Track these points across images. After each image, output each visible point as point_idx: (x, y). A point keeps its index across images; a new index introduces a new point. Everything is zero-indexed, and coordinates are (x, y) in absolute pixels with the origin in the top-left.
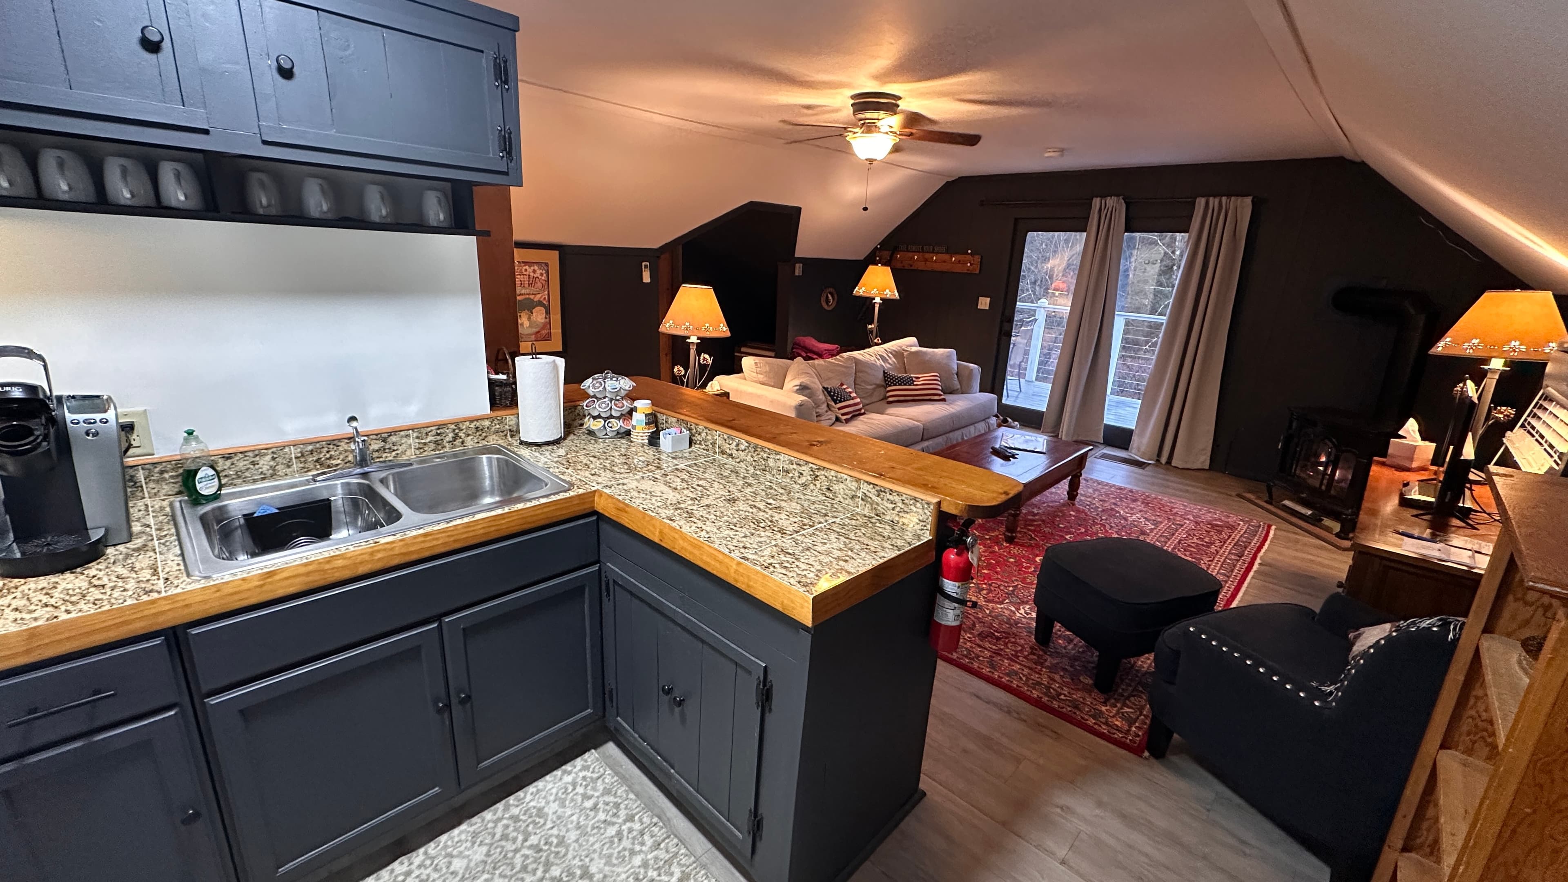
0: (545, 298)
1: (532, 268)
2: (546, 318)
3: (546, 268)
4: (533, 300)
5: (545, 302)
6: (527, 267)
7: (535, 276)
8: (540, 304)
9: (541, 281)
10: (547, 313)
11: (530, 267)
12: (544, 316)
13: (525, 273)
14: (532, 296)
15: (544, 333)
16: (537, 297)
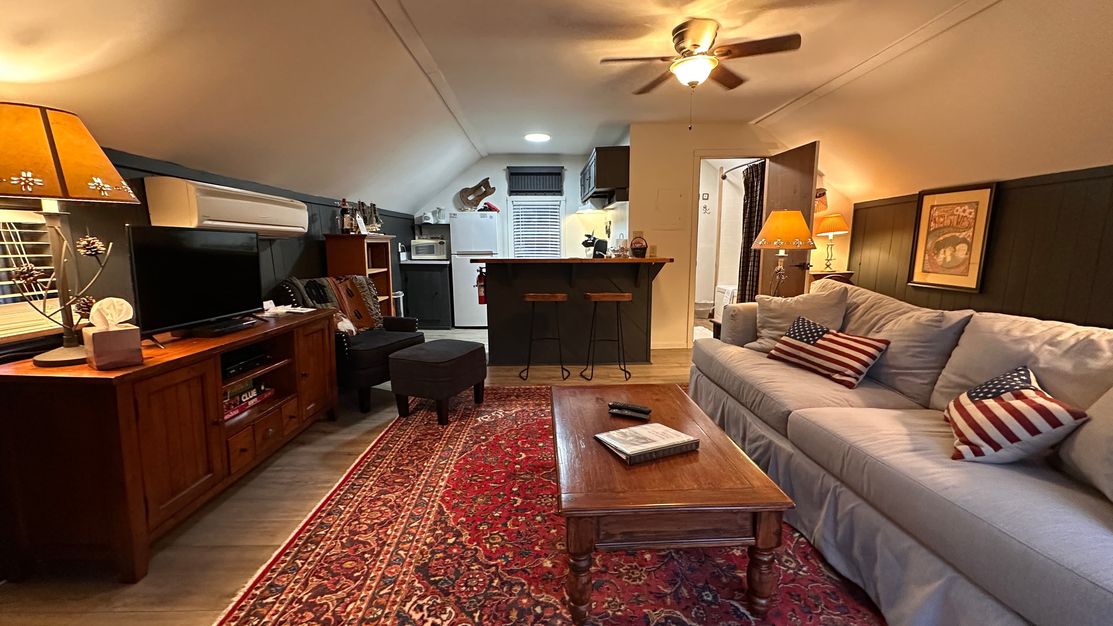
0: (969, 236)
1: (963, 208)
2: (967, 254)
3: (976, 207)
4: (958, 237)
5: (968, 239)
6: (959, 208)
7: (964, 215)
8: (964, 241)
9: (969, 219)
10: (968, 250)
11: (961, 207)
12: (965, 252)
13: (956, 213)
14: (957, 234)
15: (962, 268)
16: (962, 235)
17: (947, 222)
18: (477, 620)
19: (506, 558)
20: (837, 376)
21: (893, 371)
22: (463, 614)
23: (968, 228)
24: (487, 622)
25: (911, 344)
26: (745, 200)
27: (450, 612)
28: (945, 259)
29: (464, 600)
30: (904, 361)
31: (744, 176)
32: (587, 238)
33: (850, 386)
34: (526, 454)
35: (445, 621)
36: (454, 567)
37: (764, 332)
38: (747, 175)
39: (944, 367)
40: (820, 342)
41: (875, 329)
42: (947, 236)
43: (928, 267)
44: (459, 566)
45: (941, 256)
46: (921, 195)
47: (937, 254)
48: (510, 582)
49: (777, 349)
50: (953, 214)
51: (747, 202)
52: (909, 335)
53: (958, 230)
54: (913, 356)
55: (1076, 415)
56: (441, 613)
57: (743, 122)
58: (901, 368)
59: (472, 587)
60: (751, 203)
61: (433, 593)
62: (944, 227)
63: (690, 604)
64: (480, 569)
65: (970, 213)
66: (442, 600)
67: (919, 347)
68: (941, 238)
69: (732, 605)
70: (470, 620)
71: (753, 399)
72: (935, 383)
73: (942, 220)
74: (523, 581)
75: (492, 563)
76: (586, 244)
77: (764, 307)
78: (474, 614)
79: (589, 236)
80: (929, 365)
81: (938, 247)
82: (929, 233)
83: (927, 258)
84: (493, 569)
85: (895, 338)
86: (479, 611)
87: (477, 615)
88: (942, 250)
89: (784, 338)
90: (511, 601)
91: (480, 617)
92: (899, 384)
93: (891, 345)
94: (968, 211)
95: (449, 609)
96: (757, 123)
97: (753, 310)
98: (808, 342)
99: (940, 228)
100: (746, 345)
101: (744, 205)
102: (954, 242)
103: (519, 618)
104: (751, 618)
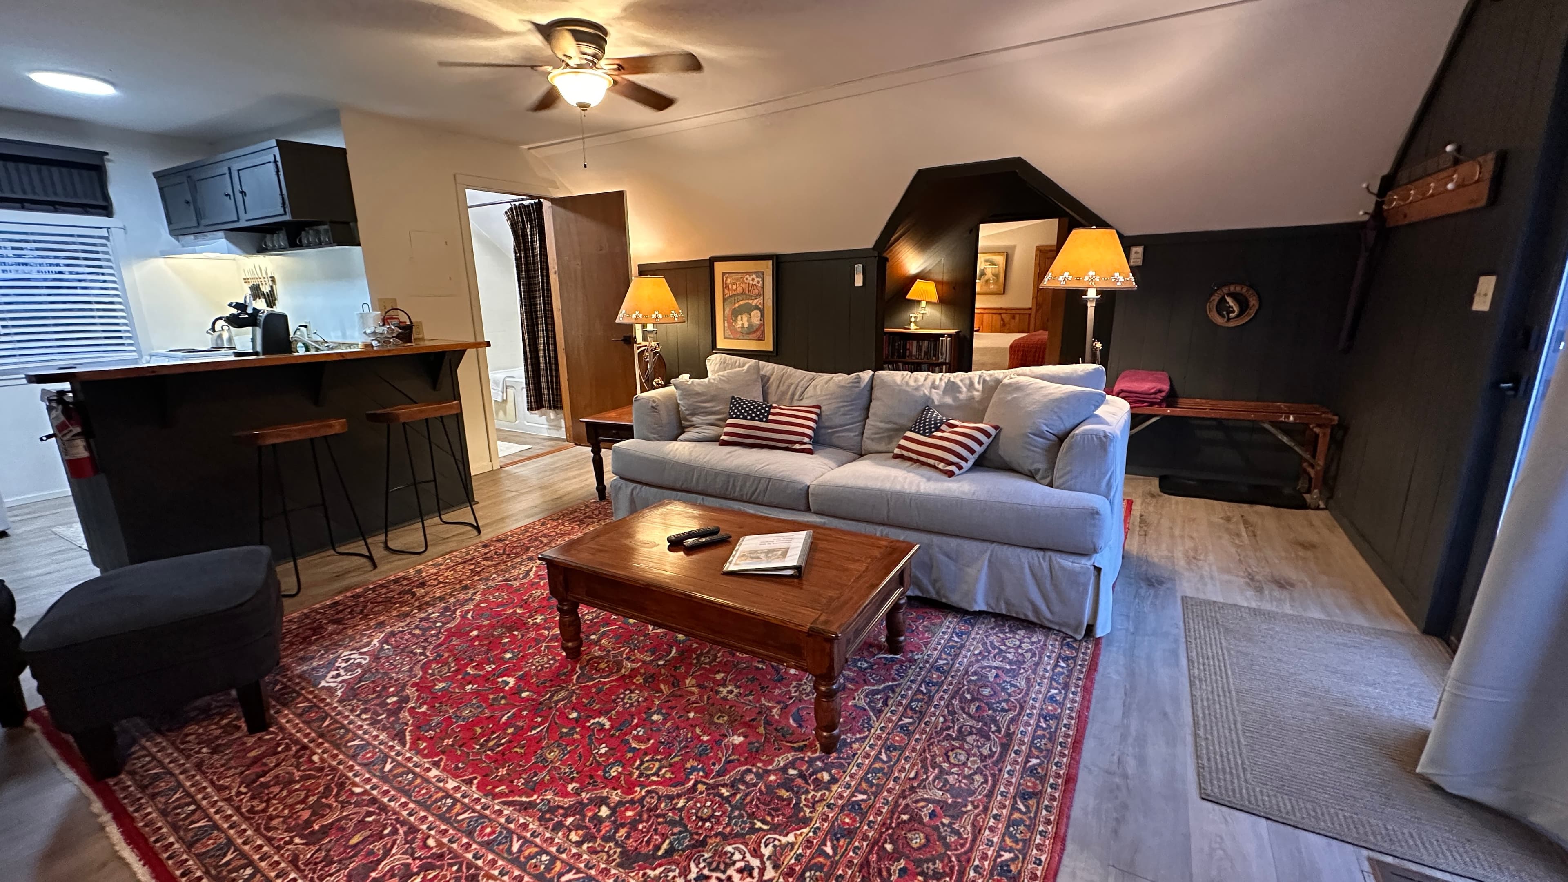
1: (752, 276)
2: (761, 320)
3: (762, 276)
4: (751, 304)
5: (760, 307)
6: (747, 276)
7: (753, 283)
8: (757, 308)
9: (758, 288)
10: (761, 316)
11: (750, 276)
12: (759, 318)
13: (745, 281)
14: (750, 301)
15: (759, 333)
16: (754, 302)
17: (740, 290)
18: (765, 827)
19: (694, 769)
20: (797, 446)
21: (830, 431)
22: (747, 837)
23: (759, 295)
24: (776, 819)
25: (841, 404)
26: (516, 253)
27: (735, 848)
28: (743, 324)
29: (728, 829)
30: (838, 420)
31: (509, 219)
32: (234, 311)
33: (810, 452)
34: (513, 676)
35: (744, 857)
36: (659, 824)
37: (696, 419)
38: (513, 217)
39: (868, 417)
40: (771, 417)
41: (797, 397)
42: (741, 303)
43: (728, 333)
44: (664, 817)
45: (740, 323)
46: (713, 260)
47: (735, 321)
48: (735, 779)
49: (726, 434)
50: (743, 282)
51: (520, 256)
52: (837, 398)
53: (750, 297)
54: (844, 414)
55: (996, 428)
56: (730, 858)
57: (513, 144)
58: (836, 427)
59: (712, 816)
60: (526, 257)
61: (689, 858)
62: (738, 294)
63: (863, 677)
64: (688, 800)
65: (758, 282)
66: (707, 852)
67: (846, 406)
68: (737, 305)
69: (880, 658)
70: (761, 834)
71: (754, 488)
72: (863, 433)
73: (734, 287)
74: (744, 768)
75: (691, 783)
76: (235, 321)
77: (686, 392)
78: (757, 826)
79: (238, 306)
80: (856, 420)
81: (736, 313)
82: (724, 300)
83: (726, 325)
84: (701, 787)
85: (825, 403)
86: (756, 821)
87: (759, 825)
88: (739, 317)
89: (729, 421)
90: (763, 788)
91: (764, 822)
92: (835, 441)
93: (823, 408)
94: (756, 280)
95: (729, 849)
96: (529, 149)
97: (670, 397)
98: (761, 420)
99: (735, 295)
100: (680, 438)
101: (516, 259)
102: (748, 309)
103: (792, 790)
104: (898, 656)
